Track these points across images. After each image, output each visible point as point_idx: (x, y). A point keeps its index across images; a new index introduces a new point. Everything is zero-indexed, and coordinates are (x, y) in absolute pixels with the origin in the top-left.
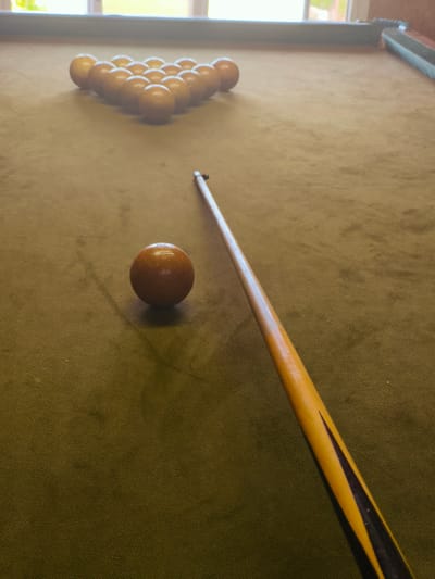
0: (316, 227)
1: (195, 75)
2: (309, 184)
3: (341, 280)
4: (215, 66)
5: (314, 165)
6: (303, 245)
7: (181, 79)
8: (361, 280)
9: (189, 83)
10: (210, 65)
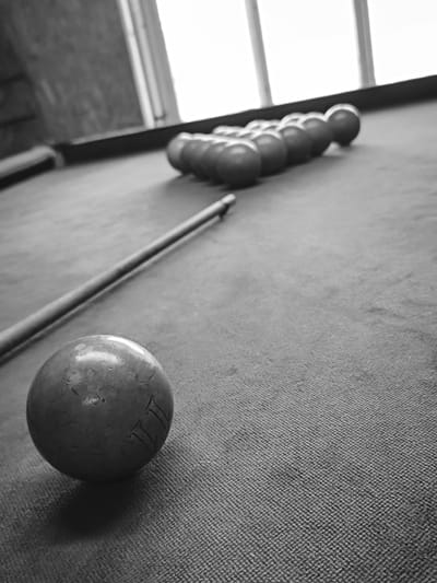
10: (325, 117)
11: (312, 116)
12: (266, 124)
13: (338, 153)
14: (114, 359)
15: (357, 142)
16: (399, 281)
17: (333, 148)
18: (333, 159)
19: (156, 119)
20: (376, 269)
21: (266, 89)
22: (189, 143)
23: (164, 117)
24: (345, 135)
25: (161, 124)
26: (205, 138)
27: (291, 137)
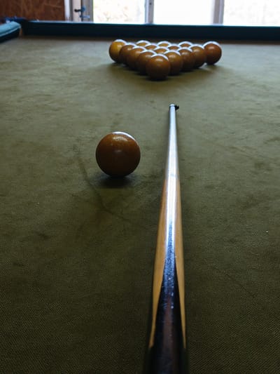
0: (247, 138)
1: (189, 51)
2: (251, 114)
3: (253, 169)
4: (205, 47)
5: (258, 104)
6: (233, 148)
7: (179, 53)
8: (269, 170)
9: (183, 56)
10: (202, 47)
11: (196, 45)
13: (207, 69)
16: (242, 139)
17: (205, 66)
18: (205, 72)
20: (233, 133)
27: (186, 56)
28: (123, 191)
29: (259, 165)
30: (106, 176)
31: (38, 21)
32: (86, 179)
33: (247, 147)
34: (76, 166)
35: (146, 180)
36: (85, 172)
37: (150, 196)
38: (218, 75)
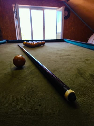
0: (52, 56)
10: (42, 42)
11: (40, 42)
12: (31, 42)
14: (21, 57)
15: (45, 45)
17: (42, 45)
19: (18, 39)
21: (32, 38)
22: (26, 43)
23: (20, 39)
24: (43, 44)
25: (19, 40)
26: (28, 42)
27: (38, 43)
28: (20, 71)
29: (55, 61)
30: (17, 67)
31: (10, 40)
32: (11, 69)
33: (52, 58)
34: (9, 66)
35: (27, 67)
36: (11, 67)
37: (28, 71)
38: (45, 46)
